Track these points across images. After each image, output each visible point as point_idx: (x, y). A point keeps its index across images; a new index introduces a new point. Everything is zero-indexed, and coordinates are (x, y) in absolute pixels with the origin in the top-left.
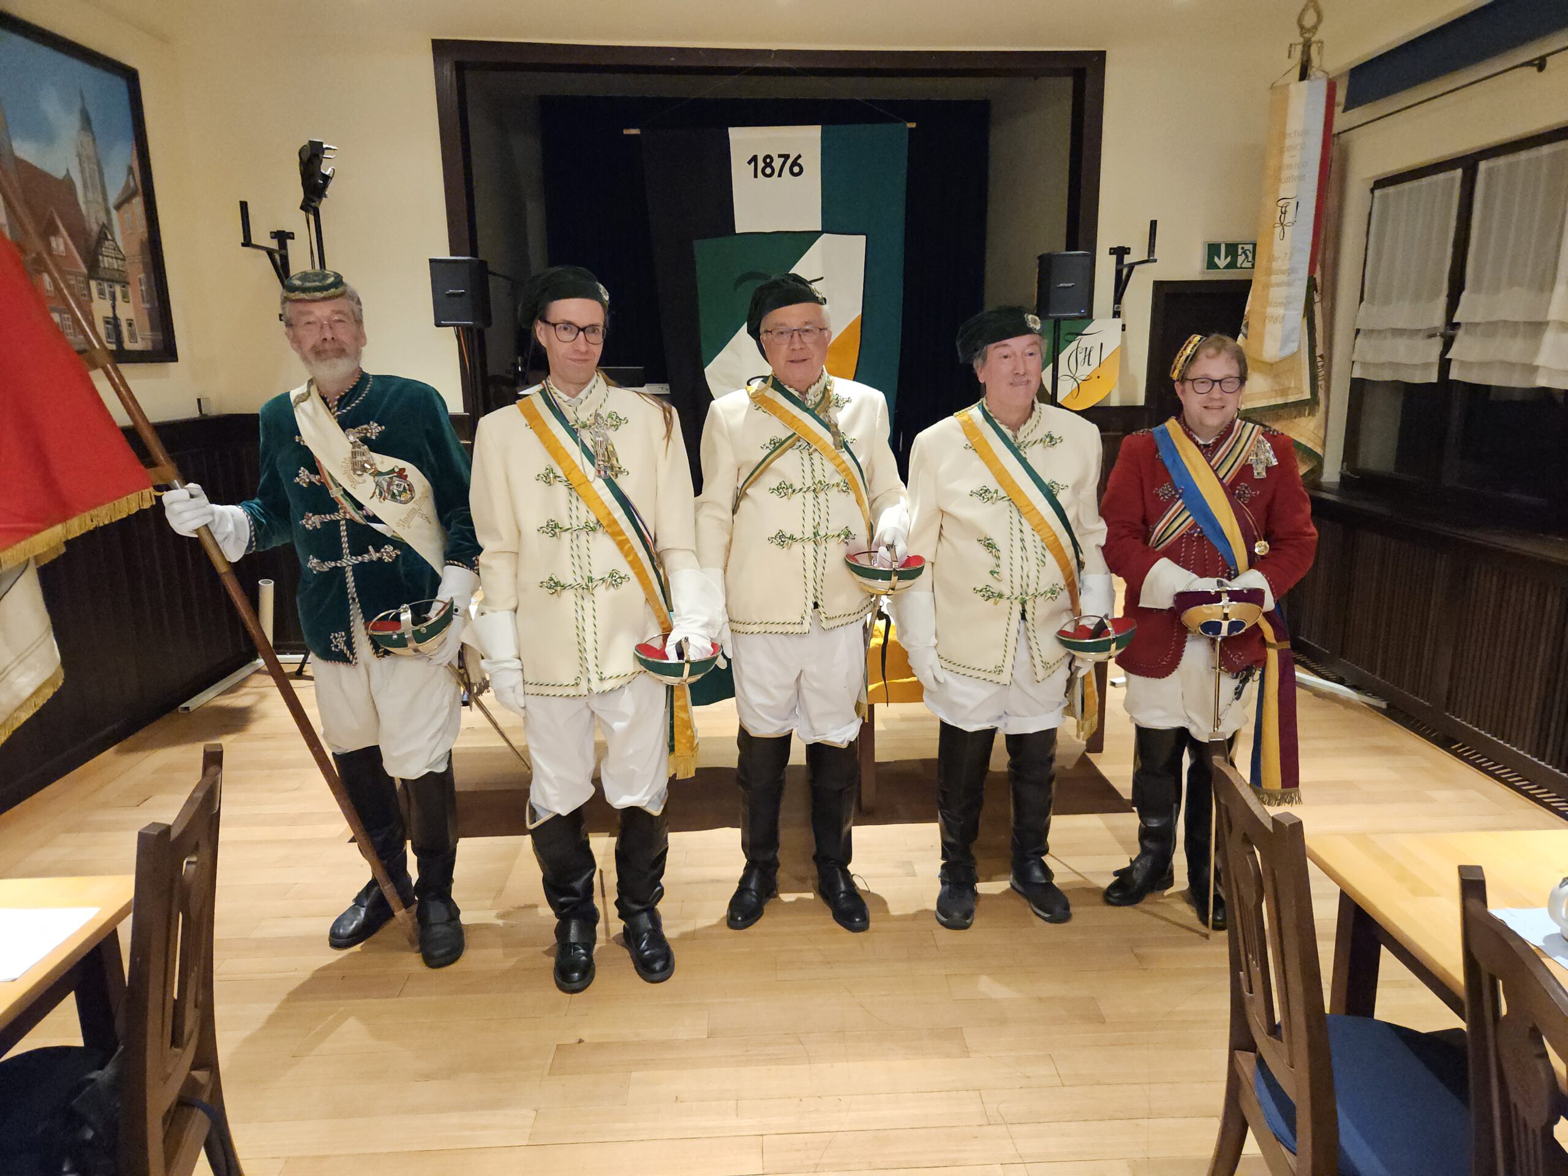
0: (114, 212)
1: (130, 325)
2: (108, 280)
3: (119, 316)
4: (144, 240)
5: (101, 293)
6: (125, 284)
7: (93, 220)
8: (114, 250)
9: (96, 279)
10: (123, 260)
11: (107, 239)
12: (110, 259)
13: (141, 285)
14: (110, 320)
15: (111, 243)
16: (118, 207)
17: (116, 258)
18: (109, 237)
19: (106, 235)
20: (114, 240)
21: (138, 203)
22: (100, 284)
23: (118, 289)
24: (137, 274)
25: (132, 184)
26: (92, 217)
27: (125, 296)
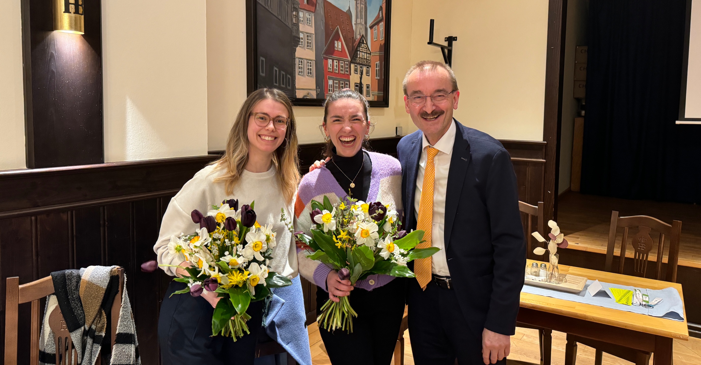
0: (369, 30)
1: (368, 87)
2: (360, 64)
3: (363, 82)
4: (382, 44)
5: (356, 70)
6: (368, 66)
7: (358, 33)
8: (366, 49)
9: (354, 63)
10: (370, 54)
11: (363, 43)
12: (363, 53)
13: (377, 67)
14: (358, 85)
15: (365, 45)
16: (371, 27)
17: (366, 53)
18: (365, 42)
19: (363, 41)
20: (367, 44)
21: (382, 25)
22: (356, 66)
23: (365, 69)
24: (376, 62)
25: (381, 16)
26: (358, 31)
27: (367, 73)
